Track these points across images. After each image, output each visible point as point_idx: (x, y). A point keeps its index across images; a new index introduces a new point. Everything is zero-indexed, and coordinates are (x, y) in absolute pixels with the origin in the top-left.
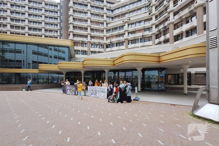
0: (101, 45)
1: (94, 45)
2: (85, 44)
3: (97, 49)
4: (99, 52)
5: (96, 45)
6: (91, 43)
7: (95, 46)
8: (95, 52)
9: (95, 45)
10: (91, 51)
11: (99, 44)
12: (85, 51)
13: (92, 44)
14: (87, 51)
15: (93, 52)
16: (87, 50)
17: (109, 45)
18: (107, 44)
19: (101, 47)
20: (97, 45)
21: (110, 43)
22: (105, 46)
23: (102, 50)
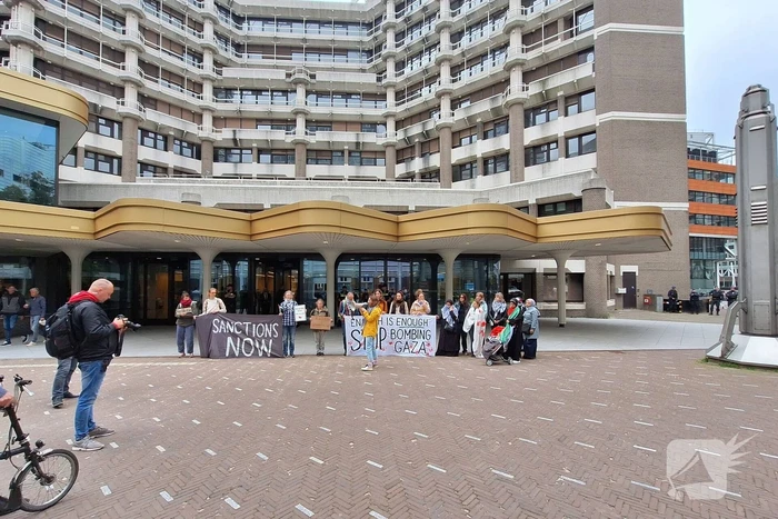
0: (191, 145)
1: (155, 139)
2: (110, 122)
3: (171, 159)
4: (179, 172)
5: (166, 138)
6: (140, 125)
7: (161, 144)
8: (160, 170)
9: (160, 137)
10: (140, 158)
11: (179, 136)
12: (109, 158)
13: (145, 132)
14: (120, 158)
15: (151, 168)
16: (120, 153)
17: (228, 150)
18: (215, 145)
19: (187, 151)
20: (170, 140)
21: (231, 145)
22: (207, 152)
23: (194, 165)
